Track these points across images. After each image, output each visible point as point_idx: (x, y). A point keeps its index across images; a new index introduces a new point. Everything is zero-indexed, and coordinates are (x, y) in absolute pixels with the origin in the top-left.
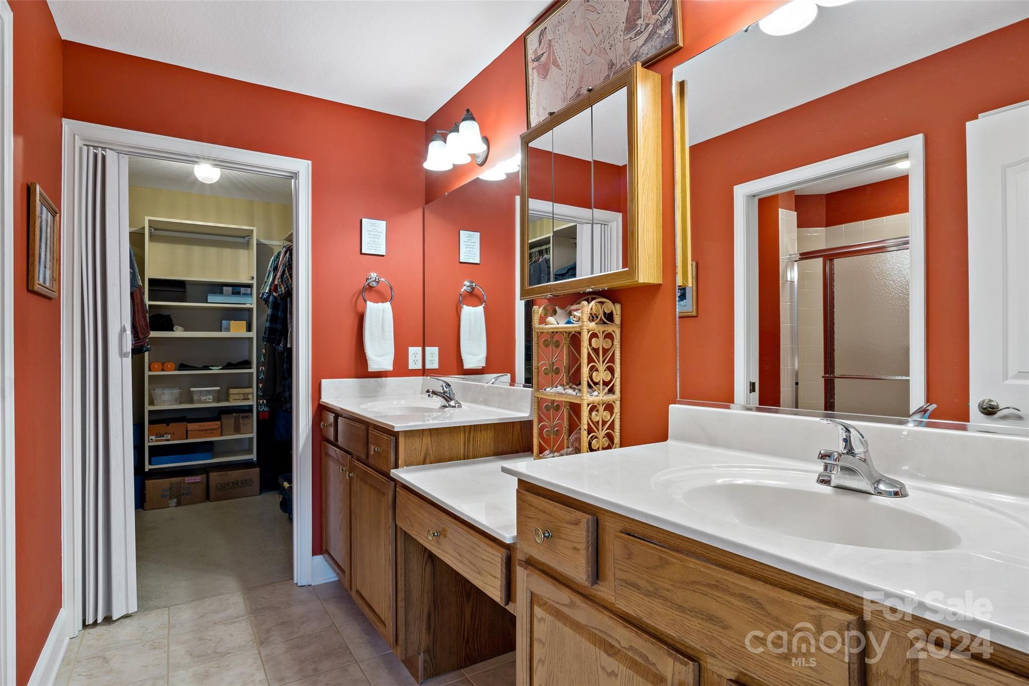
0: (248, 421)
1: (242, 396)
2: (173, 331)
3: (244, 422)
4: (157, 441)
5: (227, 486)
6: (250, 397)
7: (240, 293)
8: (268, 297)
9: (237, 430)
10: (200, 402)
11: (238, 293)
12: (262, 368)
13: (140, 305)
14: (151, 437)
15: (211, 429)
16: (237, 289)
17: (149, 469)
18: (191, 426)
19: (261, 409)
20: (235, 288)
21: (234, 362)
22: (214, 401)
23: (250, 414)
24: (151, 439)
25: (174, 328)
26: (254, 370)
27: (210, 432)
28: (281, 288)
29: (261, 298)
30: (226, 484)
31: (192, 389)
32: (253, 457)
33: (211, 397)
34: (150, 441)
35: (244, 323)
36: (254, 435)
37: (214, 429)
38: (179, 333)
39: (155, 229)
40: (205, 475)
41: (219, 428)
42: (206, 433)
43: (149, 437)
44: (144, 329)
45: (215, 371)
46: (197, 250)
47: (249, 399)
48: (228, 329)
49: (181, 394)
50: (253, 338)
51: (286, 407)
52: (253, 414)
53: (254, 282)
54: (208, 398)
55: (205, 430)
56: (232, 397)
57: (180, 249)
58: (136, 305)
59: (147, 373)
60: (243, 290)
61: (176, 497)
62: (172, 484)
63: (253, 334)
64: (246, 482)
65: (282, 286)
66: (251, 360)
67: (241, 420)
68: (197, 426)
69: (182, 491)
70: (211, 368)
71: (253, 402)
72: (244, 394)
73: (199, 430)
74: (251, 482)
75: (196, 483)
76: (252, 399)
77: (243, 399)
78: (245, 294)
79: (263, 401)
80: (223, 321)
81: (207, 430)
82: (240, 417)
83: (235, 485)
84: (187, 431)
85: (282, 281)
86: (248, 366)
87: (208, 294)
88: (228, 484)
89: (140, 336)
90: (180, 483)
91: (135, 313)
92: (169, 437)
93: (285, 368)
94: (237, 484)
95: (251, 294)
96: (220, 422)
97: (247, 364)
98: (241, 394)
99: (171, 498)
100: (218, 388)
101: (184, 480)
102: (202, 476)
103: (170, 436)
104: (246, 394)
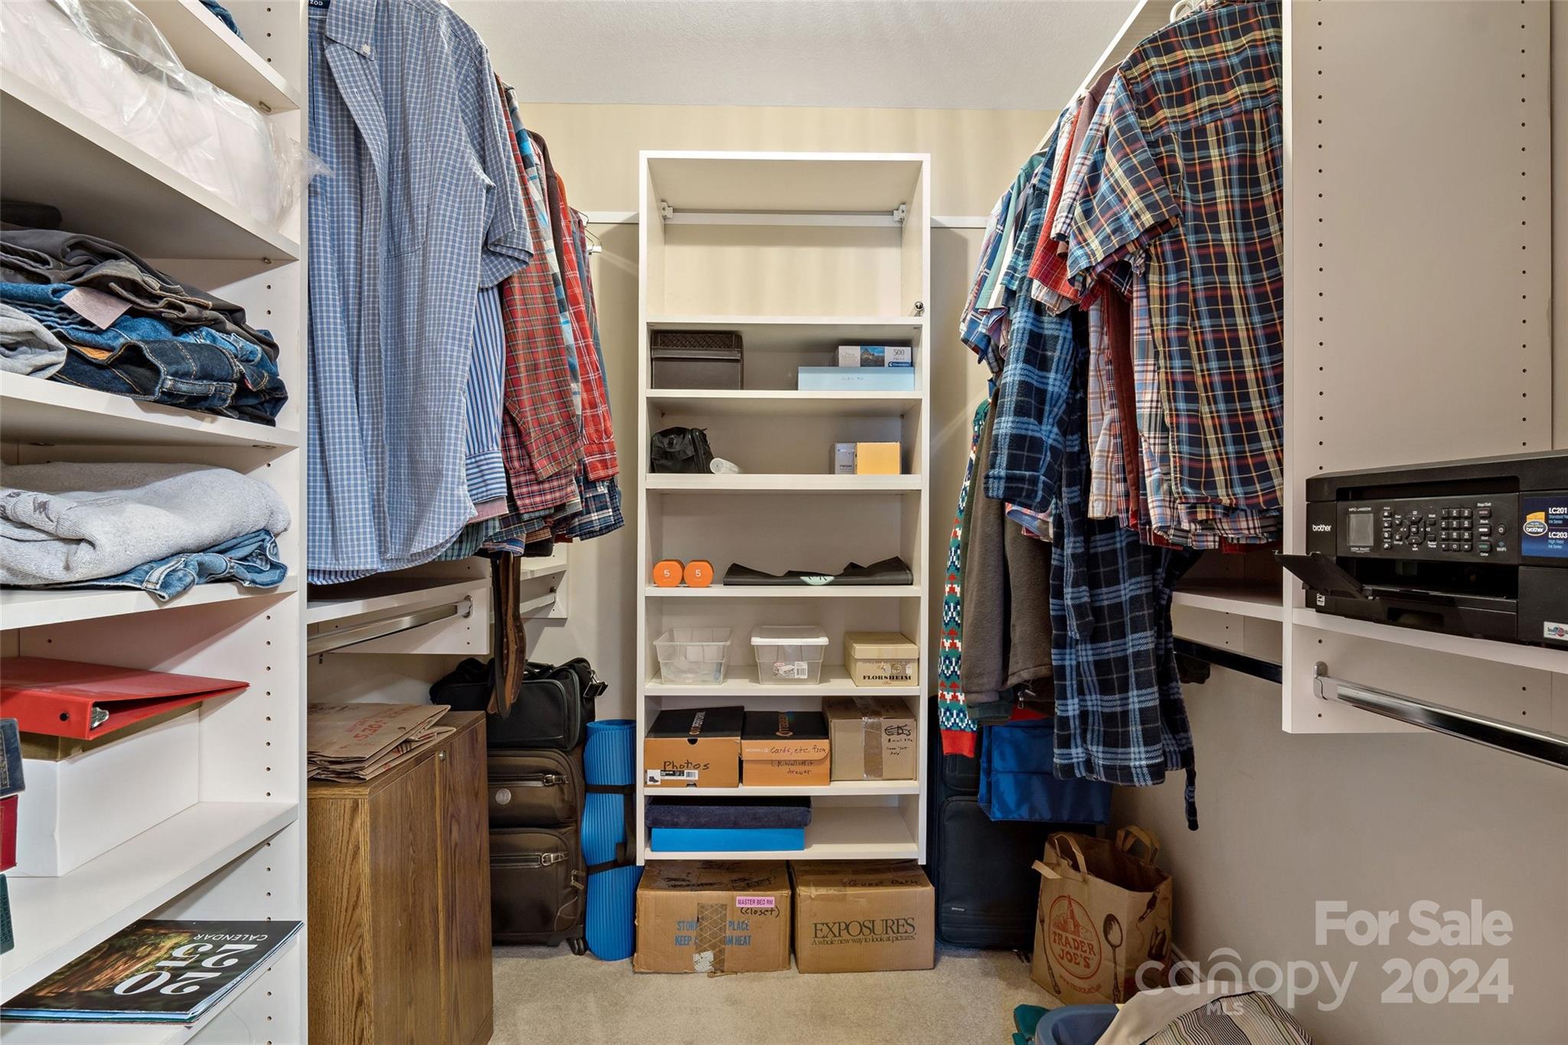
0: (902, 744)
1: (887, 666)
2: (710, 472)
3: (892, 745)
4: (665, 784)
5: (844, 933)
6: (910, 670)
7: (883, 361)
8: (1003, 320)
9: (874, 768)
10: (775, 677)
11: (879, 363)
12: (952, 589)
13: (540, 339)
14: (651, 773)
15: (804, 762)
16: (876, 351)
17: (648, 862)
18: (755, 749)
19: (948, 720)
20: (870, 348)
21: (865, 562)
22: (811, 677)
23: (908, 721)
24: (652, 779)
25: (712, 465)
26: (919, 589)
27: (801, 768)
28: (1083, 242)
29: (966, 341)
30: (843, 926)
31: (756, 641)
32: (916, 850)
33: (804, 665)
34: (649, 783)
35: (894, 448)
36: (918, 786)
37: (811, 762)
38: (723, 477)
39: (675, 211)
40: (787, 893)
41: (825, 757)
42: (791, 772)
43: (646, 772)
44: (557, 438)
45: (817, 588)
46: (774, 255)
47: (907, 678)
48: (851, 469)
49: (726, 652)
50: (919, 491)
51: (1069, 756)
52: (916, 720)
53: (925, 321)
54: (796, 668)
55: (788, 763)
56: (859, 669)
57: (734, 255)
58: (520, 342)
59: (645, 589)
60: (890, 353)
61: (713, 947)
62: (702, 907)
63: (919, 480)
64: (897, 928)
65: (1089, 233)
66: (911, 559)
67: (885, 737)
68: (767, 750)
69: (728, 933)
70: (805, 579)
71: (918, 688)
72: (894, 662)
73: (772, 762)
74: (910, 929)
75: (763, 912)
76: (914, 677)
77: (892, 678)
78: (895, 365)
79: (955, 697)
80: (839, 446)
81: (794, 763)
82: (883, 730)
83: (866, 931)
84: (741, 762)
85: (1087, 213)
86: (902, 577)
87: (800, 368)
88: (847, 927)
89: (537, 465)
90: (724, 906)
91: (516, 370)
92: (695, 775)
93: (1069, 602)
94: (872, 931)
95: (912, 364)
96: (827, 741)
97: (897, 568)
98: (886, 661)
99: (700, 950)
100: (823, 641)
101: (733, 899)
102: (778, 893)
103: (696, 772)
104: (900, 661)
